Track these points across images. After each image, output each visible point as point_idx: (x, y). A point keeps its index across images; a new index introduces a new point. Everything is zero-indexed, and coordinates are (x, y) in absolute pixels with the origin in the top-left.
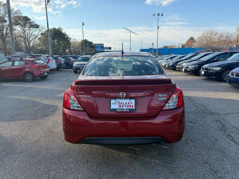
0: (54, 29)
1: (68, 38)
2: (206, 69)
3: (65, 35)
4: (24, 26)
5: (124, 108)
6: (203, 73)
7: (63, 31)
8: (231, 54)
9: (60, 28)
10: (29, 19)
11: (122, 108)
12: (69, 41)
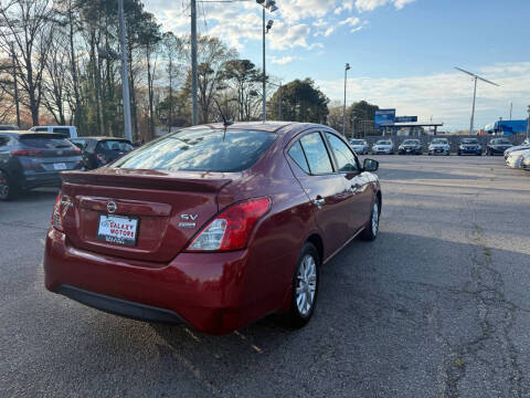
0: (297, 81)
1: (323, 100)
3: (317, 93)
4: (241, 79)
5: (119, 236)
7: (315, 87)
9: (308, 79)
10: (253, 65)
11: (114, 235)
12: (325, 105)
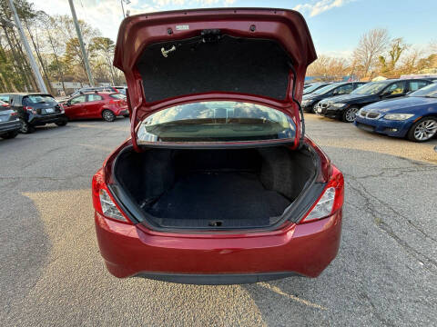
2: (324, 105)
6: (320, 110)
8: (355, 85)
